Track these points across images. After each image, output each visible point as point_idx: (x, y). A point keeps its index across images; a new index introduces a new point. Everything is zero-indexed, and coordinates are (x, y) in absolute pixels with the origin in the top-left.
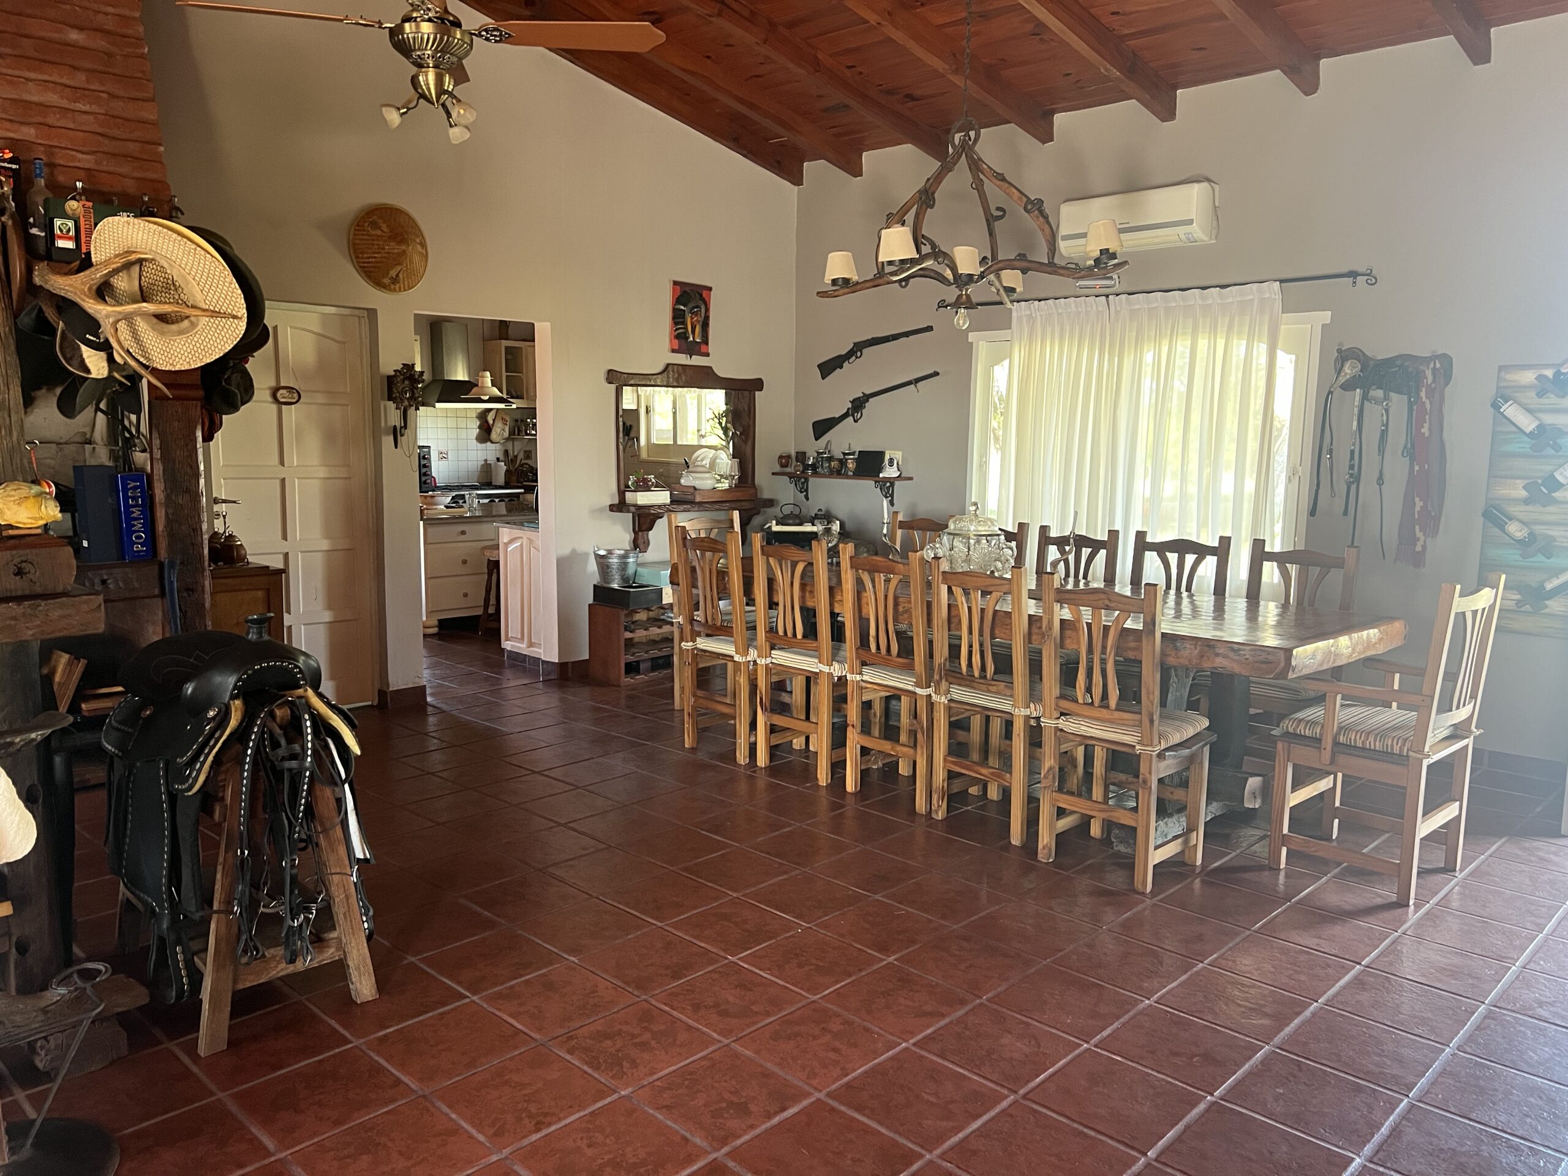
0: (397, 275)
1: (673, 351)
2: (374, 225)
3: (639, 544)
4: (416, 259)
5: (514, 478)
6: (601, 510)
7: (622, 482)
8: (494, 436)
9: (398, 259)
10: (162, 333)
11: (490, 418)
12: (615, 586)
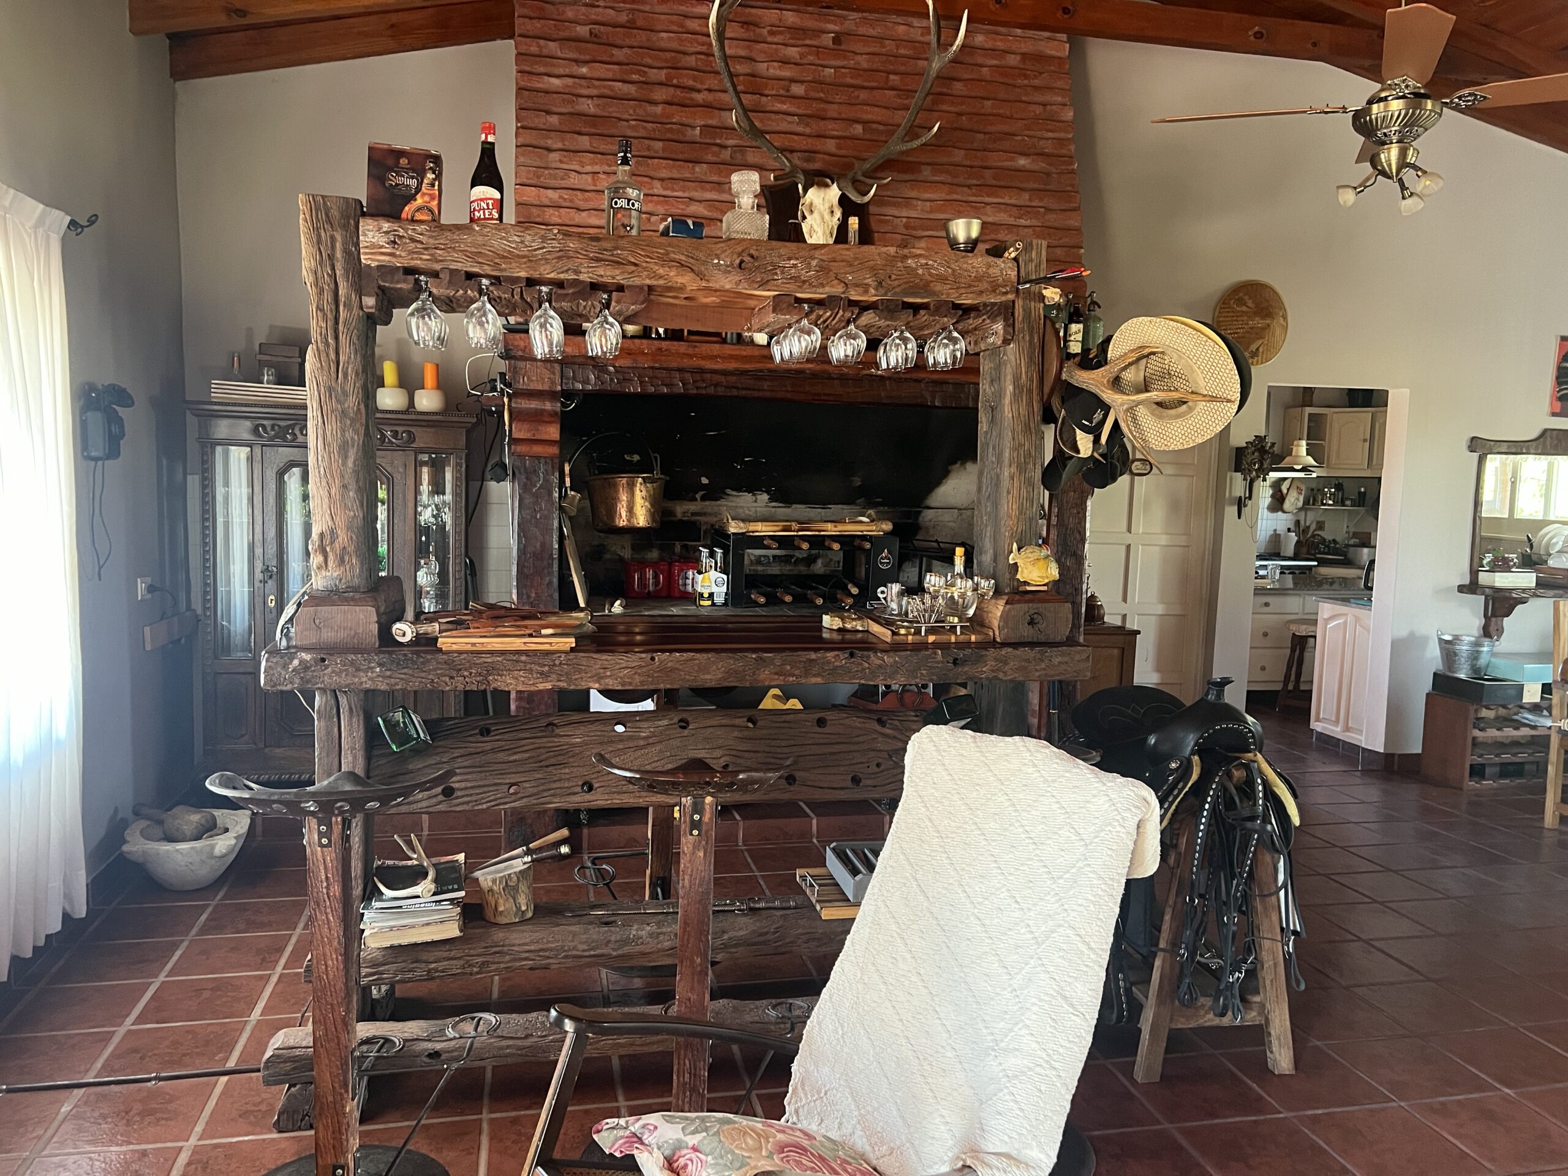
0: (1257, 349)
1: (1554, 414)
2: (1241, 302)
3: (1490, 630)
4: (1278, 331)
5: (1304, 550)
6: (1447, 590)
7: (1476, 560)
8: (1287, 505)
9: (1260, 333)
10: (1160, 417)
11: (1284, 489)
12: (1462, 676)
